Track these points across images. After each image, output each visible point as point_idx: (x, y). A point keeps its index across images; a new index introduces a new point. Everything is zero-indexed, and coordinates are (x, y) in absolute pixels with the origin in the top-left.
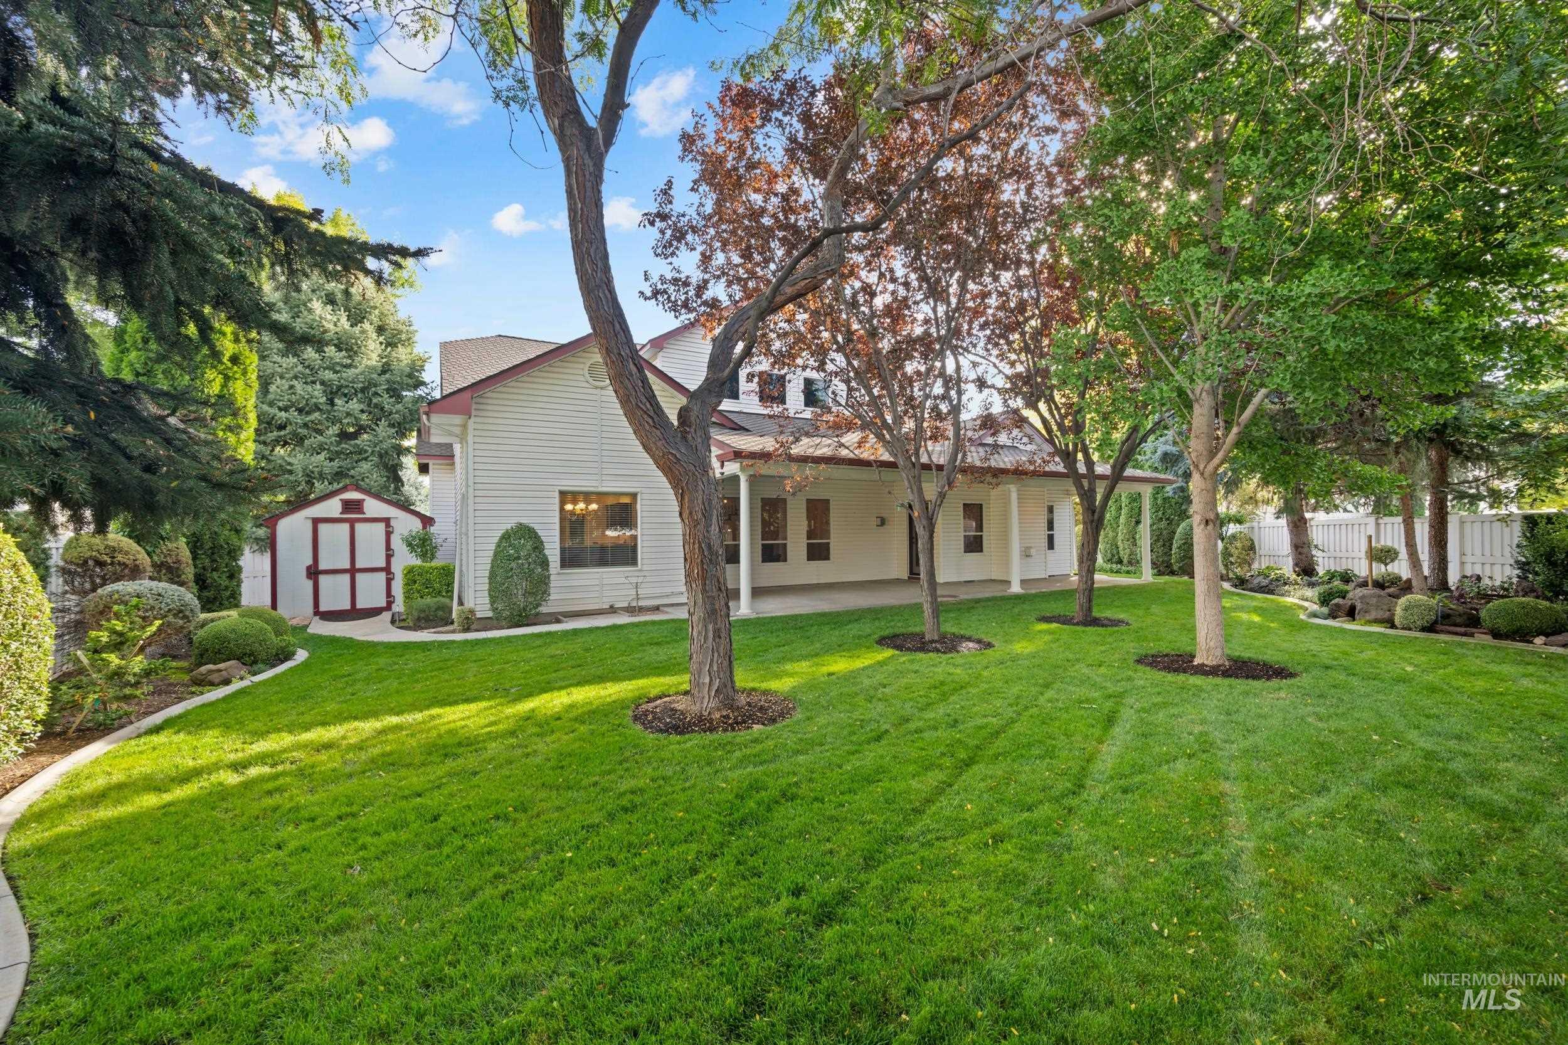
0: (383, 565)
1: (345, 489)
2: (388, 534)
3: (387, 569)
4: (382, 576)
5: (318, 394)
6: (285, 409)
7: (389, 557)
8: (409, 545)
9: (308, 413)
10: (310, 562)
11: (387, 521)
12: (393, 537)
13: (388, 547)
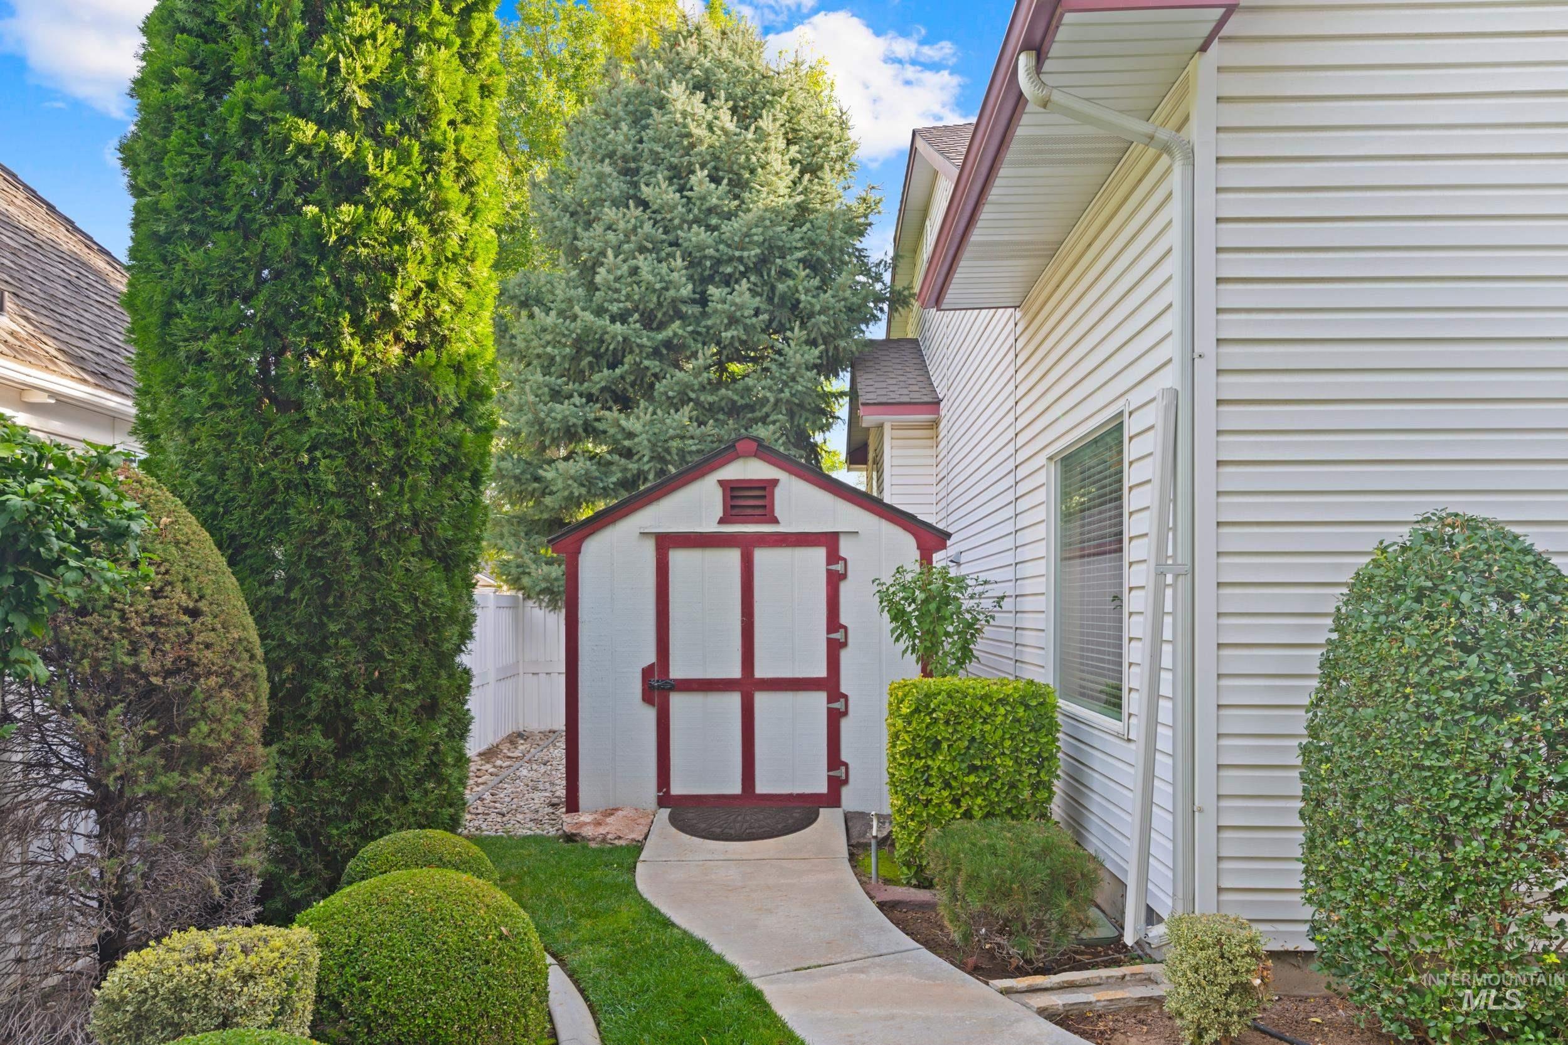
0: (820, 671)
1: (727, 453)
2: (834, 580)
3: (830, 684)
4: (819, 701)
5: (677, 271)
6: (622, 317)
7: (834, 649)
8: (898, 615)
9: (661, 326)
10: (650, 657)
11: (830, 541)
12: (846, 589)
13: (834, 622)
